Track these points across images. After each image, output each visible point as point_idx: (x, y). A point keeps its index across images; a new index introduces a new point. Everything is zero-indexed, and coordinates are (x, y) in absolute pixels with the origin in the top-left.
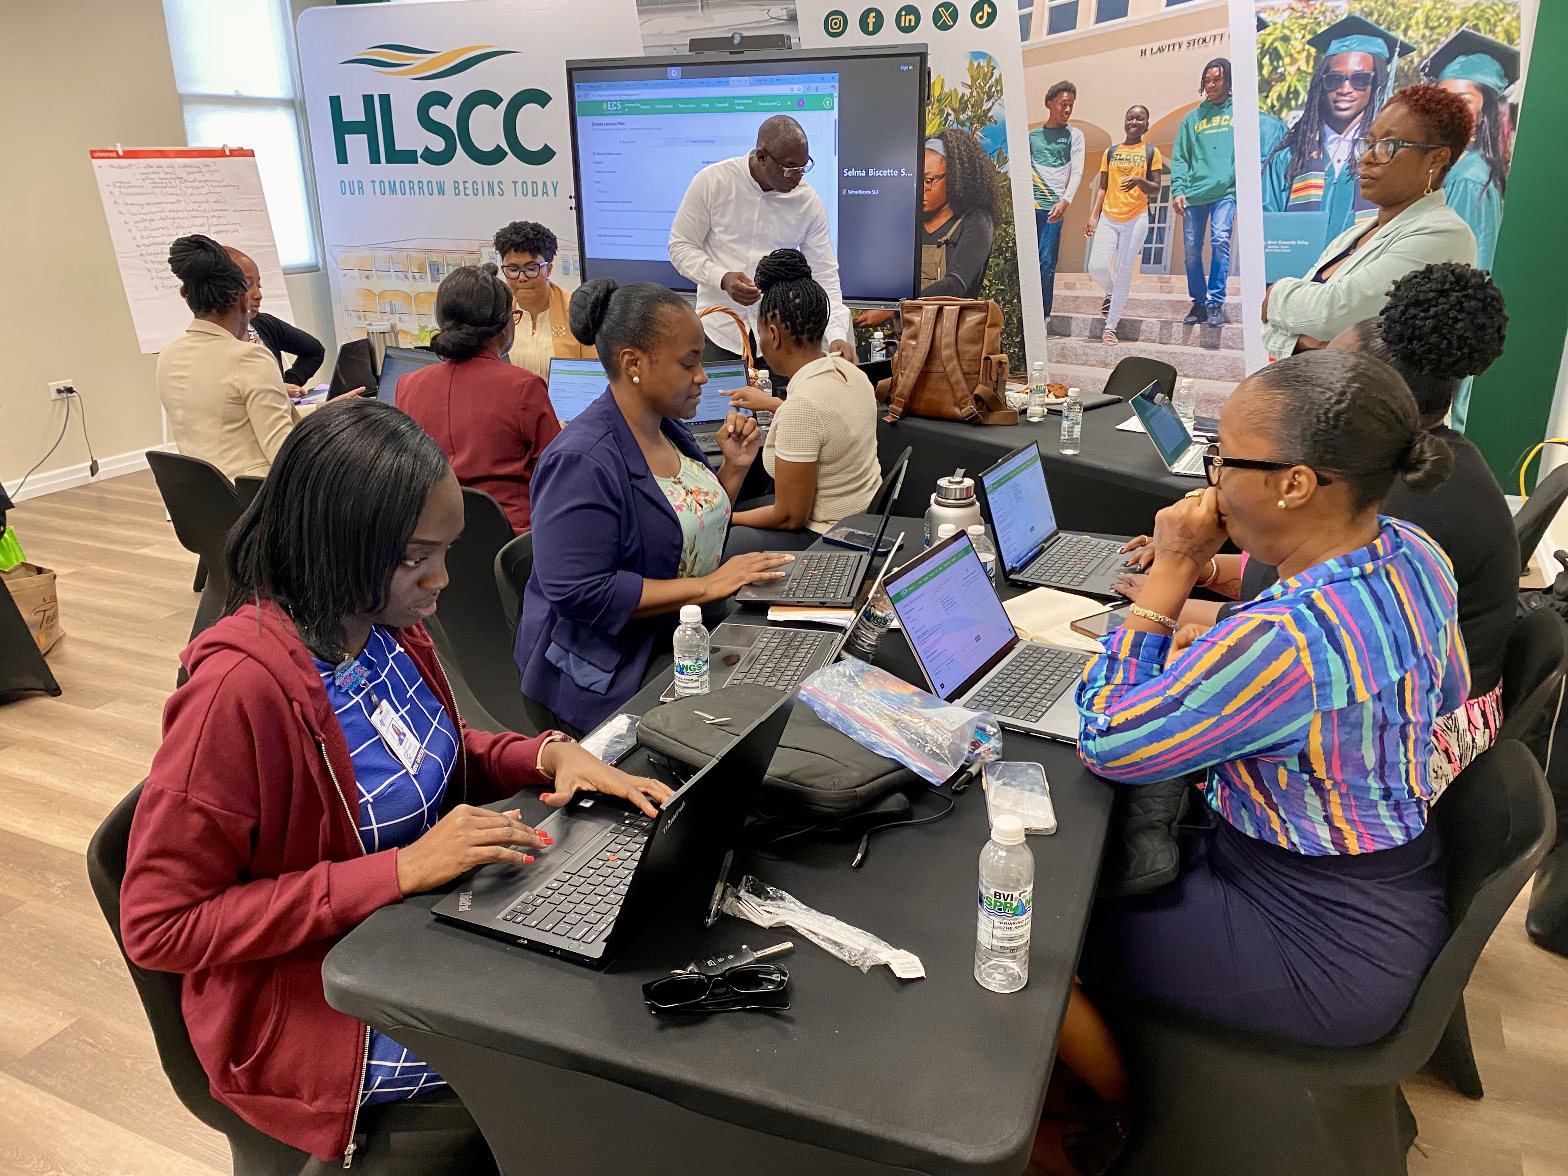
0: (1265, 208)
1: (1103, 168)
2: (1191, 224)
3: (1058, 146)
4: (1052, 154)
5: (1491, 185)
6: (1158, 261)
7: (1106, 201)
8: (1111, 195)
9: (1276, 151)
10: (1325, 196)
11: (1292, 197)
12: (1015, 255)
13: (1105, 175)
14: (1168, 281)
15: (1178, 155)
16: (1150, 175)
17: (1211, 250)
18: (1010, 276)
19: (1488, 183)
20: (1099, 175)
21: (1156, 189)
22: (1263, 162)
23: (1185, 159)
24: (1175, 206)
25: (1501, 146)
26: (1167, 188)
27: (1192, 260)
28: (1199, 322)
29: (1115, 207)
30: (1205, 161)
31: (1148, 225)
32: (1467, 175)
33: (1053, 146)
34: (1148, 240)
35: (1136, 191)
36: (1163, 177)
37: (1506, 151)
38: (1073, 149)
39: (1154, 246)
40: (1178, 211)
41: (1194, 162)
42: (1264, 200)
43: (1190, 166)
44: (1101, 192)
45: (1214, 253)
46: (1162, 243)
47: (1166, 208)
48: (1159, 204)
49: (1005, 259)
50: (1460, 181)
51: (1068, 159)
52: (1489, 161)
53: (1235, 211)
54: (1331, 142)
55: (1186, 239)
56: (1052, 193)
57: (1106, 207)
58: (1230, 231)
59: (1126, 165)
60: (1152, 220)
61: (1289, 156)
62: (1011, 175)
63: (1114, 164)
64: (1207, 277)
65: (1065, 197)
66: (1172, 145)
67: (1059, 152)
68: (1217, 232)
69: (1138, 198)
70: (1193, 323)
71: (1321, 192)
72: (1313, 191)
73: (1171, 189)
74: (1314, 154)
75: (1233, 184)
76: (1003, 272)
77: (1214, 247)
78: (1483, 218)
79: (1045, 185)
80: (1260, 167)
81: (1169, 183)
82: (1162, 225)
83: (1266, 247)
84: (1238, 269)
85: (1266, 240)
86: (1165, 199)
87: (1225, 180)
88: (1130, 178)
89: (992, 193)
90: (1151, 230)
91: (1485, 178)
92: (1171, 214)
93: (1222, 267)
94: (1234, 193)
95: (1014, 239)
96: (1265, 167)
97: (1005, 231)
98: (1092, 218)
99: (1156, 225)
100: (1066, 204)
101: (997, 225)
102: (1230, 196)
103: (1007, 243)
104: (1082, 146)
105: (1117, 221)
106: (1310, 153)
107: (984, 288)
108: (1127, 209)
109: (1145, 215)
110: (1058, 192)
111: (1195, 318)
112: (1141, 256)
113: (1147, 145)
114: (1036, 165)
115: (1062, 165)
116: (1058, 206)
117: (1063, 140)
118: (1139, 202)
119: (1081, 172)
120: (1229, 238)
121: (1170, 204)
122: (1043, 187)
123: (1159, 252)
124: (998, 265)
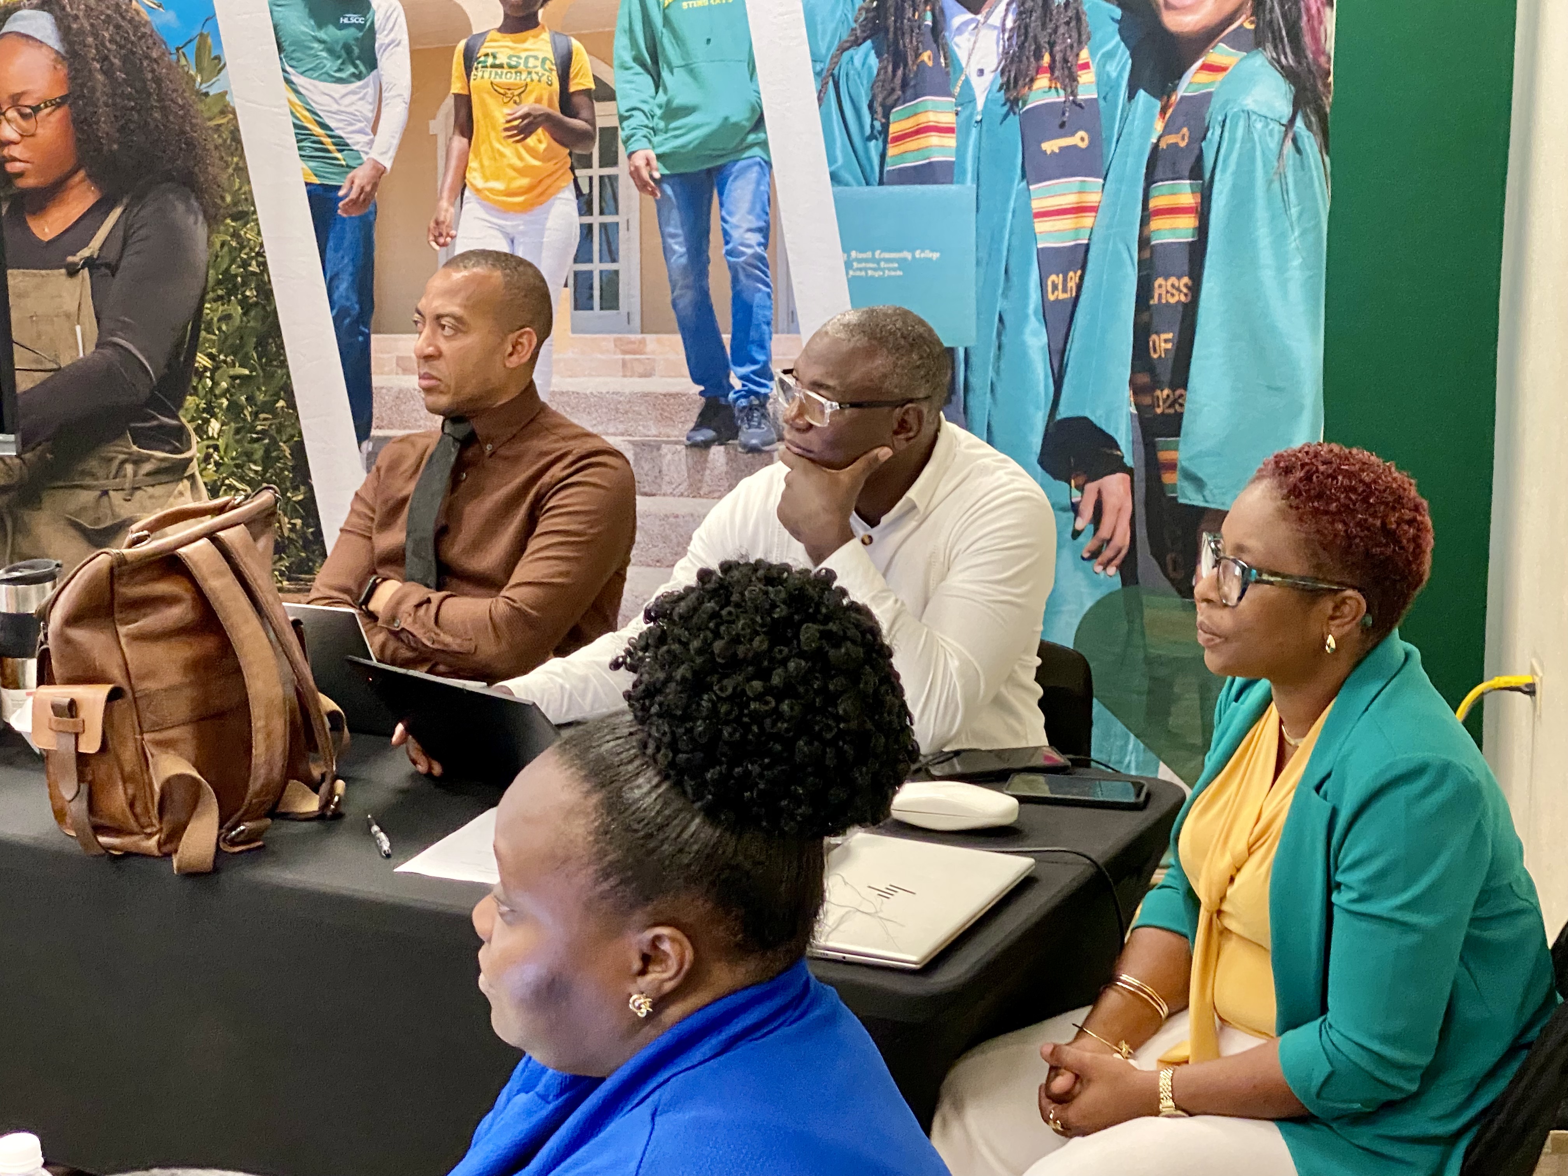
0: (835, 178)
1: (457, 87)
2: (675, 216)
3: (340, 34)
4: (330, 51)
5: (1299, 123)
6: (611, 300)
7: (473, 164)
8: (483, 148)
9: (842, 50)
10: (961, 150)
11: (891, 151)
12: (265, 291)
13: (464, 103)
14: (638, 349)
15: (627, 57)
16: (567, 102)
17: (728, 276)
18: (261, 344)
19: (1292, 121)
20: (450, 102)
21: (585, 137)
22: (817, 74)
23: (643, 65)
24: (635, 174)
25: (1307, 39)
26: (610, 134)
27: (687, 298)
28: (721, 440)
29: (497, 178)
30: (690, 70)
31: (576, 220)
32: (1249, 102)
33: (330, 33)
34: (583, 254)
35: (540, 140)
36: (598, 106)
37: (1320, 51)
38: (381, 39)
39: (596, 267)
40: (642, 186)
41: (665, 74)
42: (831, 159)
43: (658, 82)
44: (459, 142)
45: (735, 280)
46: (614, 260)
47: (613, 179)
48: (596, 171)
49: (244, 302)
50: (1236, 116)
51: (372, 64)
52: (1289, 74)
53: (771, 185)
54: (960, 30)
55: (667, 251)
56: (342, 145)
57: (474, 178)
58: (765, 231)
59: (507, 78)
60: (585, 207)
61: (873, 60)
62: (236, 101)
63: (482, 77)
64: (726, 338)
65: (374, 154)
66: (611, 35)
67: (347, 48)
68: (735, 234)
69: (545, 157)
70: (706, 445)
71: (950, 141)
72: (934, 139)
73: (622, 135)
74: (926, 56)
75: (759, 123)
76: (241, 333)
77: (733, 269)
78: (1292, 195)
79: (323, 126)
80: (811, 87)
81: (614, 122)
82: (608, 219)
83: (848, 265)
84: (792, 315)
85: (846, 250)
86: (609, 158)
87: (740, 115)
88: (523, 109)
89: (191, 144)
90: (587, 231)
91: (1285, 109)
92: (627, 190)
93: (759, 314)
94: (764, 145)
95: (261, 254)
96: (824, 85)
97: (235, 235)
98: (444, 204)
99: (596, 220)
100: (379, 171)
101: (212, 220)
102: (757, 151)
103: (245, 264)
104: (402, 34)
105: (505, 209)
106: (917, 55)
107: (201, 376)
108: (524, 182)
109: (569, 194)
110: (357, 141)
111: (710, 434)
112: (569, 291)
113: (555, 34)
114: (298, 79)
115: (359, 77)
116: (361, 176)
117: (355, 19)
118: (550, 166)
119: (407, 94)
120: (765, 245)
121: (622, 170)
122: (317, 130)
123: (611, 282)
124: (227, 318)
